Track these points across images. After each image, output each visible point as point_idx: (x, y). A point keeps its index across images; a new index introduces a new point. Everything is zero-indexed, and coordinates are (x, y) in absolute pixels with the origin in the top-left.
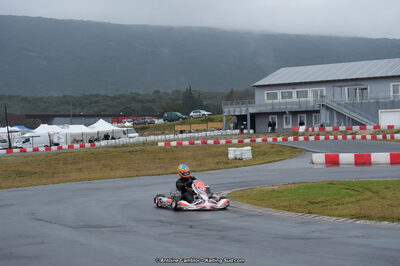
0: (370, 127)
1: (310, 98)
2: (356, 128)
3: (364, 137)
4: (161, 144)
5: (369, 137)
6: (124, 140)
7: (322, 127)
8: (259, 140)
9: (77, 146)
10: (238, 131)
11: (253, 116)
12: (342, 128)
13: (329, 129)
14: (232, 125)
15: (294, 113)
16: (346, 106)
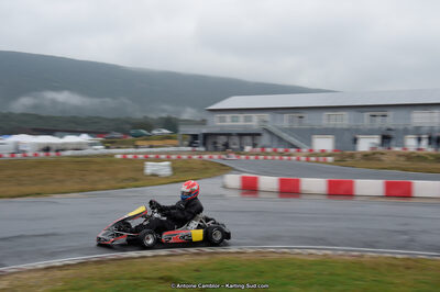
0: (305, 150)
1: (254, 122)
2: (292, 150)
3: (298, 159)
4: (119, 156)
5: (303, 159)
6: (89, 151)
7: (263, 148)
8: (206, 157)
9: (42, 154)
10: (190, 149)
11: (206, 136)
12: (281, 150)
13: (269, 150)
14: (186, 143)
15: (241, 135)
16: (285, 130)
